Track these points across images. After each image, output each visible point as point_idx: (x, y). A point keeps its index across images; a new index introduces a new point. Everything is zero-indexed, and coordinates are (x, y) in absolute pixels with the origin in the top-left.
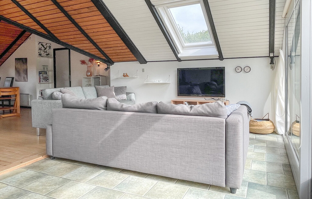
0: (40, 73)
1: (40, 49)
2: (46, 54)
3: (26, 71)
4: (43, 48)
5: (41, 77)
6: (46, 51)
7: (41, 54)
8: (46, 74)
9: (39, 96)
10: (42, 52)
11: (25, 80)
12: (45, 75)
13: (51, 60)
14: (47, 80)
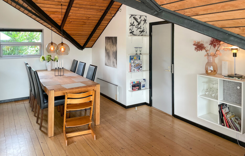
0: (131, 58)
1: (132, 25)
2: (140, 31)
3: (115, 54)
4: (136, 23)
5: (133, 65)
6: (139, 26)
7: (133, 32)
8: (139, 59)
9: (130, 89)
10: (135, 29)
11: (115, 65)
12: (137, 62)
13: (146, 39)
14: (141, 68)
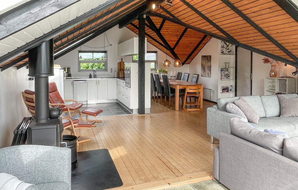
0: (222, 71)
1: (223, 47)
2: (228, 51)
3: (210, 68)
4: (225, 46)
5: (223, 74)
6: (228, 48)
7: (223, 52)
8: (228, 71)
9: (220, 92)
10: (225, 50)
11: (209, 76)
12: (226, 73)
13: (233, 57)
14: (229, 77)
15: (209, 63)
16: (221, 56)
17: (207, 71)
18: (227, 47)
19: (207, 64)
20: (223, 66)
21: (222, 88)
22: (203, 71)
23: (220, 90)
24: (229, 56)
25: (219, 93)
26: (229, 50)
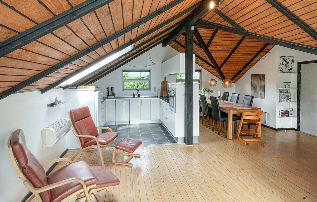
0: (280, 91)
1: (282, 64)
2: (288, 69)
3: (263, 88)
4: (285, 63)
5: (283, 96)
7: (282, 70)
8: (288, 92)
9: (279, 116)
10: (284, 68)
11: (262, 96)
12: (286, 94)
13: (294, 76)
14: (289, 99)
15: (262, 83)
16: (279, 74)
17: (259, 92)
18: (287, 64)
19: (259, 84)
20: (282, 86)
21: (280, 112)
22: (253, 91)
23: (278, 115)
24: (288, 74)
25: (277, 117)
26: (290, 68)
